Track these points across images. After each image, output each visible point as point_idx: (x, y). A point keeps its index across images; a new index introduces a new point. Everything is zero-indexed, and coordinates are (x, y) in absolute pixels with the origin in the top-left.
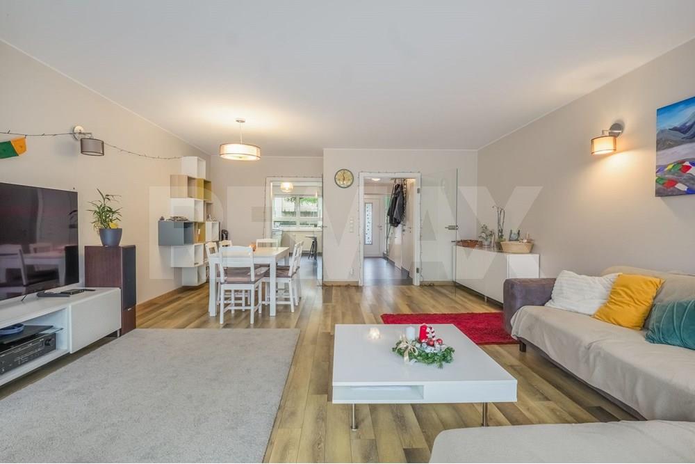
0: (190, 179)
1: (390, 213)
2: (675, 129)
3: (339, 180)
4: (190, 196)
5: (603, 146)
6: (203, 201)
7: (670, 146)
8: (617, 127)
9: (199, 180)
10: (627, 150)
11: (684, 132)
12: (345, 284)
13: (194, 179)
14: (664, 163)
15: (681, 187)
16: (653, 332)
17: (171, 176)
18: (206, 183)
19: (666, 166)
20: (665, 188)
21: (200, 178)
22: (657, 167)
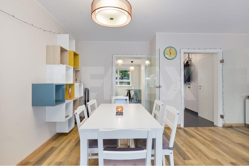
0: (63, 50)
3: (167, 54)
4: (62, 62)
6: (73, 67)
9: (70, 52)
13: (66, 51)
17: (47, 46)
18: (75, 55)
21: (71, 50)
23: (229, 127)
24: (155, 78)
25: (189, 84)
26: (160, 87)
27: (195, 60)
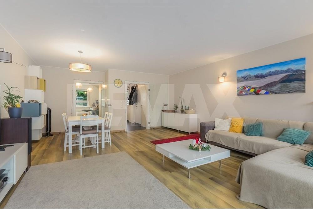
1: (130, 98)
2: (242, 77)
3: (116, 84)
5: (222, 79)
6: (44, 91)
7: (241, 82)
8: (225, 74)
9: (42, 80)
10: (228, 81)
11: (244, 78)
12: (119, 131)
14: (239, 86)
15: (244, 93)
16: (247, 133)
17: (25, 76)
19: (240, 87)
20: (240, 94)
21: (42, 78)
22: (237, 87)
23: (154, 129)
24: (108, 99)
25: (137, 104)
26: (110, 105)
27: (140, 87)
